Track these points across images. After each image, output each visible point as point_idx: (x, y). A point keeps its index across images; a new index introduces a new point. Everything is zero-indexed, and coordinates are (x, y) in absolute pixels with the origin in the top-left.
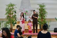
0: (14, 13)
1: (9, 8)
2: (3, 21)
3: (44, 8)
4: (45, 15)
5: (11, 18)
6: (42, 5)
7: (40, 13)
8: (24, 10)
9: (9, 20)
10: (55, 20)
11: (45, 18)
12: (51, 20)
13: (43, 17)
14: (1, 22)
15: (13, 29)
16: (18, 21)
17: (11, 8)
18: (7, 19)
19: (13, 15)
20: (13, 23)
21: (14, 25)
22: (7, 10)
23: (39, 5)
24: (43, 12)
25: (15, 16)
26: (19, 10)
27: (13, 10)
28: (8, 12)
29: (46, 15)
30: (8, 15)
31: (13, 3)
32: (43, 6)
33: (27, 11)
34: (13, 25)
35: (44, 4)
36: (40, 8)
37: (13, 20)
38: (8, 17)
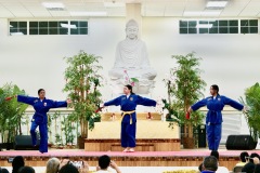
1: (75, 70)
2: (57, 114)
3: (193, 68)
6: (189, 58)
7: (180, 85)
8: (125, 76)
9: (76, 109)
13: (192, 99)
14: (51, 114)
16: (104, 112)
17: (85, 68)
19: (89, 92)
20: (88, 118)
21: (93, 126)
22: (68, 76)
23: (177, 57)
24: (191, 83)
25: (96, 94)
27: (90, 75)
28: (72, 83)
29: (202, 91)
30: (73, 91)
32: (192, 62)
34: (88, 126)
35: (195, 57)
37: (88, 110)
38: (74, 97)
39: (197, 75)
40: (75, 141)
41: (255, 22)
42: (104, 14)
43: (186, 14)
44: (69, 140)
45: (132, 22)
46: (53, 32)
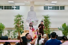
0: (22, 23)
1: (17, 19)
2: (11, 30)
3: (48, 19)
4: (49, 25)
5: (19, 27)
6: (47, 16)
7: (45, 23)
8: (30, 21)
9: (17, 29)
10: (58, 29)
11: (49, 28)
12: (55, 29)
13: (48, 27)
14: (10, 30)
15: (21, 37)
16: (25, 30)
17: (19, 18)
18: (15, 28)
19: (21, 25)
20: (20, 32)
21: (22, 34)
22: (15, 20)
23: (44, 16)
24: (47, 23)
25: (23, 25)
26: (26, 20)
27: (21, 20)
28: (16, 22)
30: (16, 24)
31: (20, 15)
33: (33, 22)
34: (20, 34)
36: (44, 19)
37: (20, 29)
38: (17, 26)
39: (49, 20)
40: (16, 38)
41: (64, 7)
42: (24, 4)
43: (46, 4)
44: (15, 37)
45: (32, 7)
46: (10, 9)
